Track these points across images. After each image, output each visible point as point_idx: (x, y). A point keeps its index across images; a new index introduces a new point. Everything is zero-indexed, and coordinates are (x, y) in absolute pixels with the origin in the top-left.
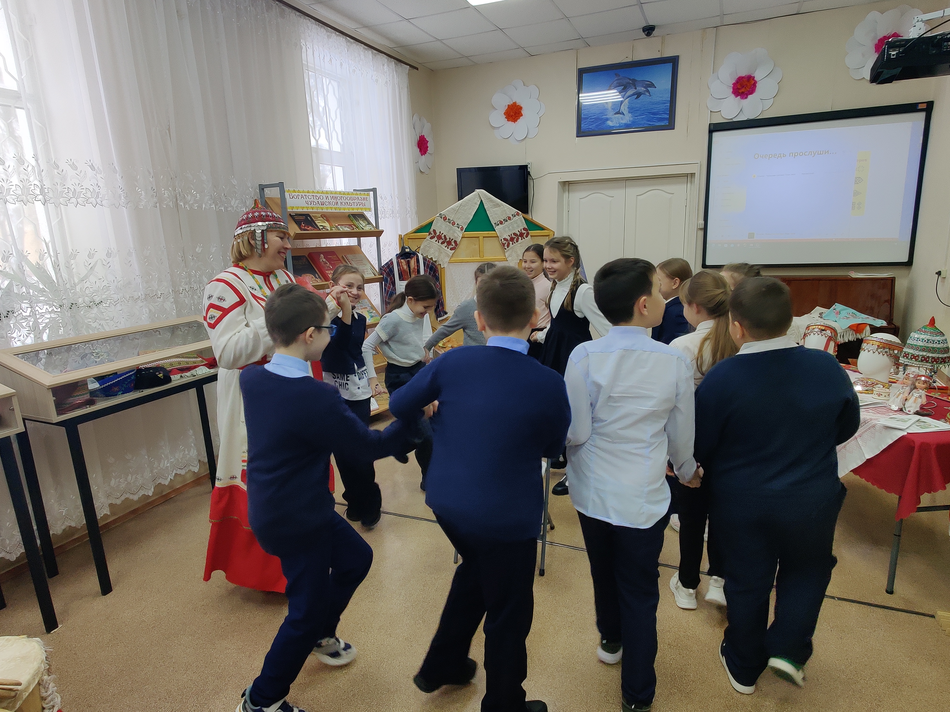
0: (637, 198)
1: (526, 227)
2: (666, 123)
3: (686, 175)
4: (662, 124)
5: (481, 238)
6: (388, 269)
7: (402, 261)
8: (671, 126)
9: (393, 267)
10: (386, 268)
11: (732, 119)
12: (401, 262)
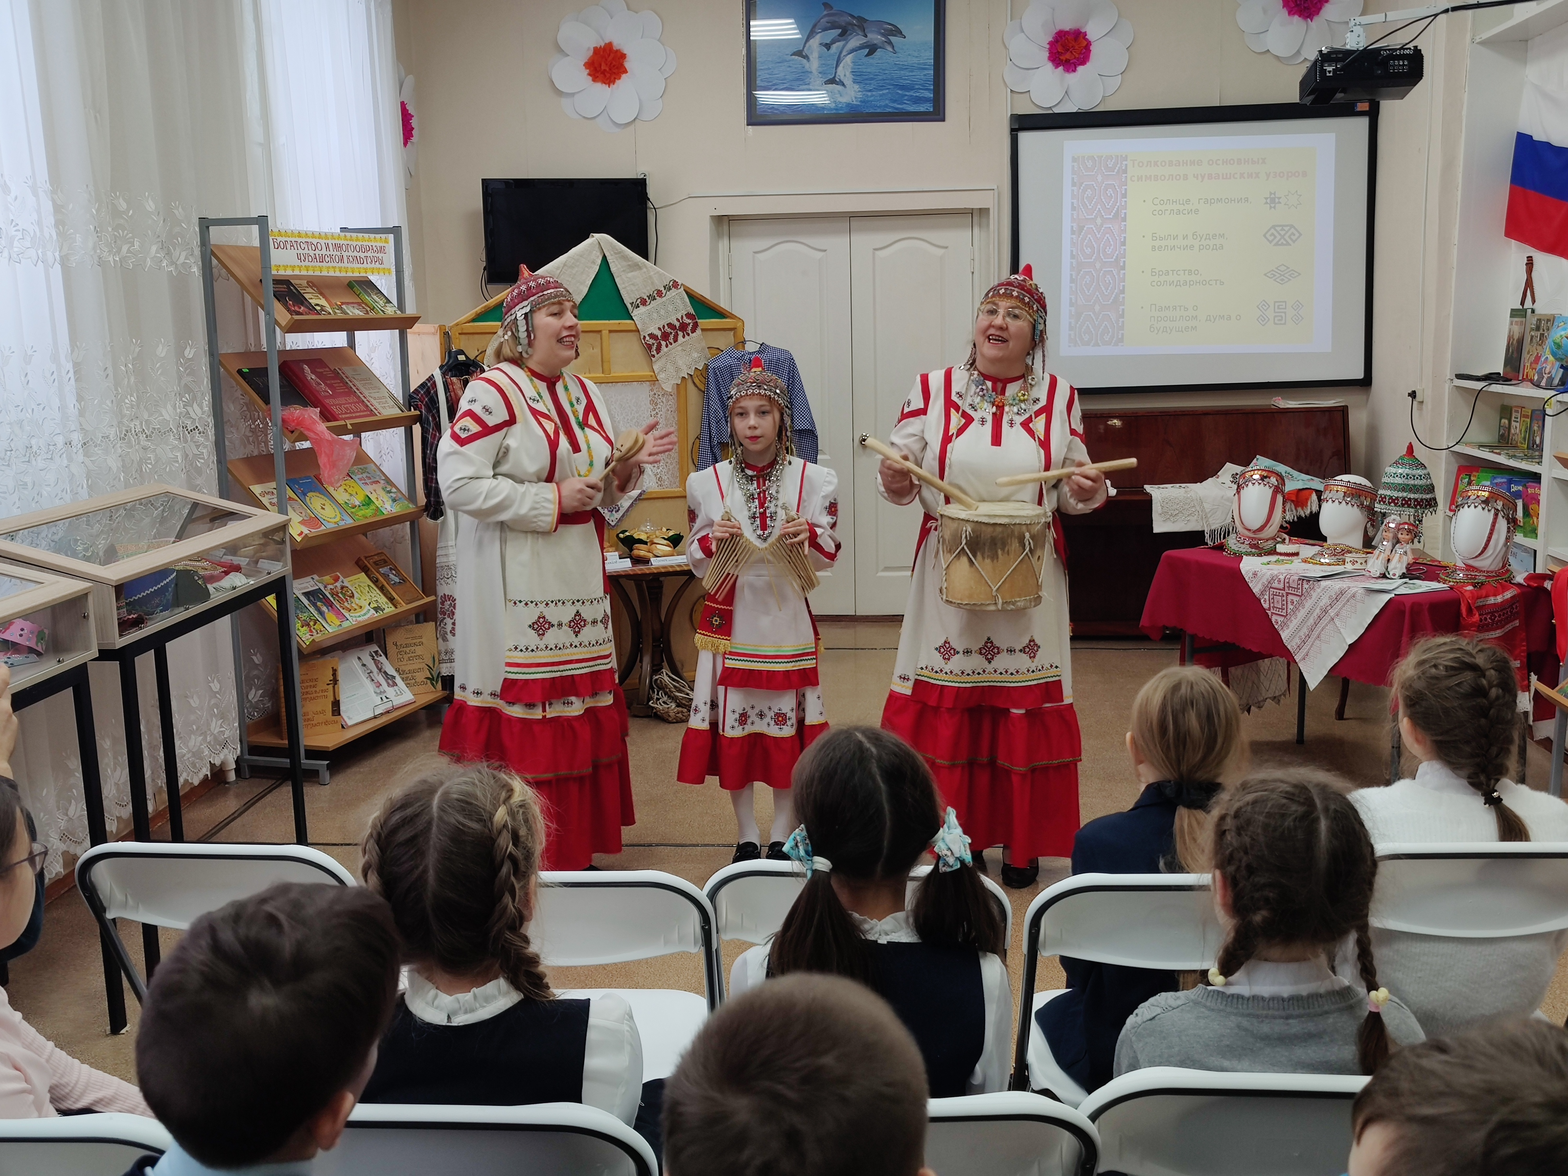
0: (874, 254)
1: (692, 312)
2: (928, 107)
3: (971, 212)
4: (922, 108)
5: (605, 333)
6: (427, 396)
7: (454, 379)
8: (937, 113)
9: (436, 393)
10: (422, 395)
11: (1050, 108)
12: (452, 384)
